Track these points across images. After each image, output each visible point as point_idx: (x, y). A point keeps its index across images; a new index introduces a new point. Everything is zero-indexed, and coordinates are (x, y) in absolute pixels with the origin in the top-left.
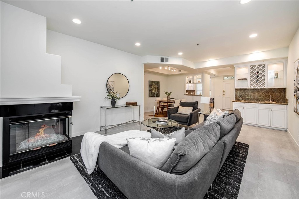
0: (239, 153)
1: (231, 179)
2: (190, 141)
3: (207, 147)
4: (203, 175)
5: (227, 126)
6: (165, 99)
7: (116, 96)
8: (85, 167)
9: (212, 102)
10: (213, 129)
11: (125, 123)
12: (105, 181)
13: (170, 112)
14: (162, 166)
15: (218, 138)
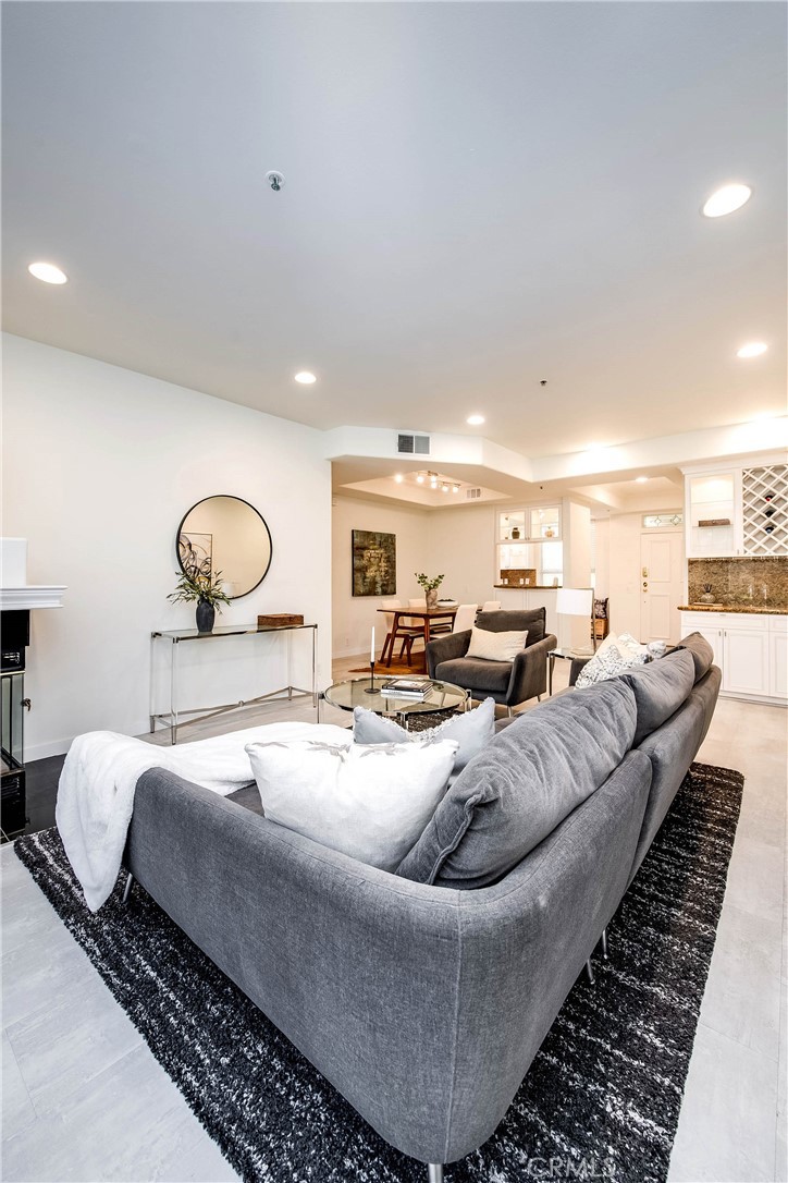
0: (707, 804)
1: (679, 907)
2: (516, 747)
3: (586, 774)
4: (573, 887)
5: (661, 693)
6: (419, 604)
7: (217, 587)
8: (75, 882)
9: (601, 613)
10: (607, 703)
11: (256, 700)
12: (162, 937)
13: (438, 651)
14: (398, 858)
15: (629, 740)
